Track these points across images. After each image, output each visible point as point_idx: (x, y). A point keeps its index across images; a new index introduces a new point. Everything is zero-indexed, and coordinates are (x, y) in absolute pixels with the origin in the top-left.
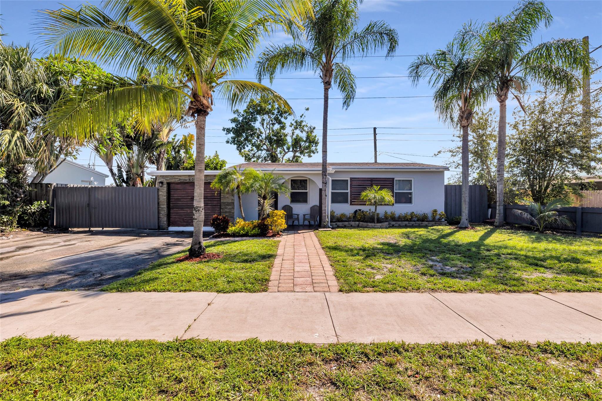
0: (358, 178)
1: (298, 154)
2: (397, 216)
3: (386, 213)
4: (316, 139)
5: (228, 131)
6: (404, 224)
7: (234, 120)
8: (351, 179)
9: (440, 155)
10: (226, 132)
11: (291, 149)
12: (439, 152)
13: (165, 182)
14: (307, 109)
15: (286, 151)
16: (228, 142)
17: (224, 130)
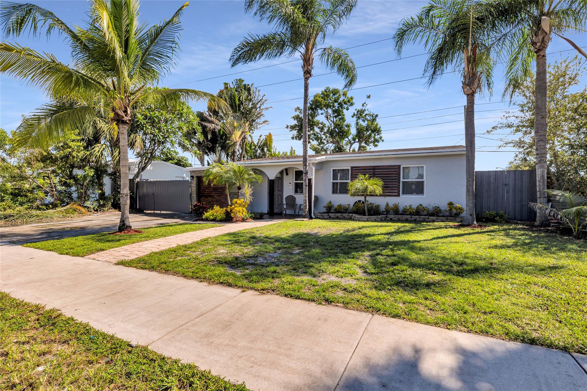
0: (359, 167)
1: (363, 144)
2: (401, 208)
3: (387, 205)
4: (378, 126)
5: (293, 128)
6: (404, 218)
7: (297, 118)
8: (352, 168)
9: (495, 132)
10: (289, 129)
11: (357, 140)
12: (494, 128)
13: (195, 176)
14: (369, 97)
15: (352, 142)
16: (293, 138)
17: (287, 127)
